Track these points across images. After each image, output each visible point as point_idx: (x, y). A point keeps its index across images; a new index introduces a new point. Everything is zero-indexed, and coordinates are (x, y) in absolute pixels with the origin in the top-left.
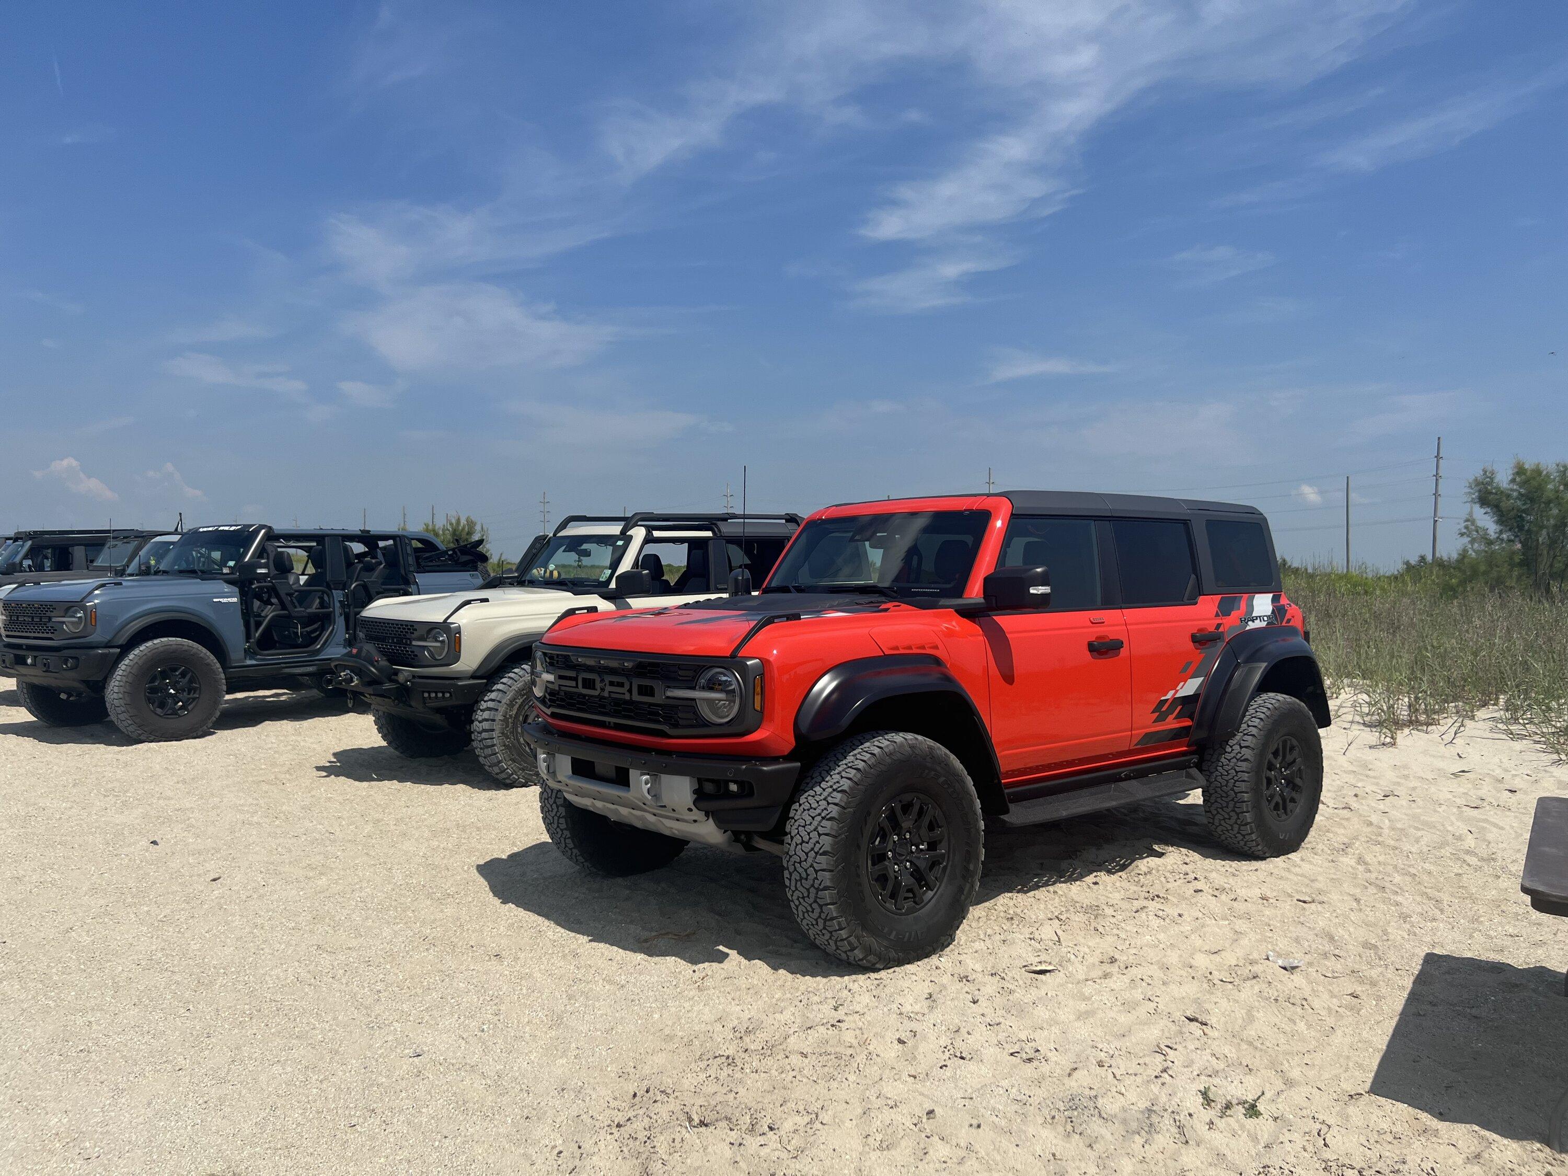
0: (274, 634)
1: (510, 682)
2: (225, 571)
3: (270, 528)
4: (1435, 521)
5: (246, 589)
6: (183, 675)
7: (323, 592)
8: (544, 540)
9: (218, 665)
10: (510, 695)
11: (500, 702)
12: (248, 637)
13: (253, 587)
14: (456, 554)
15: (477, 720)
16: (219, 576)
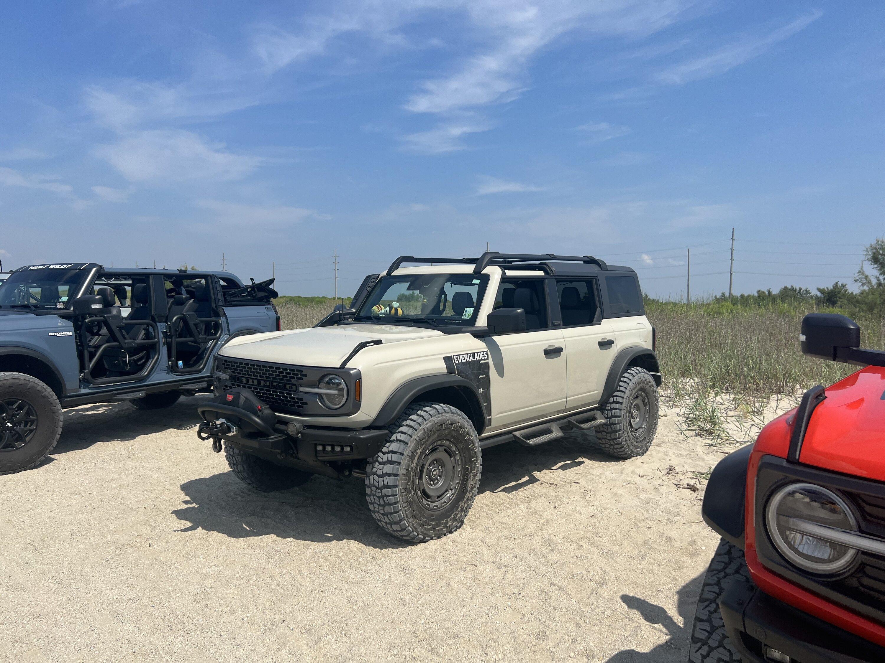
0: (105, 362)
1: (410, 431)
2: (60, 306)
3: (101, 267)
4: (731, 274)
5: (79, 323)
6: (20, 408)
7: (148, 325)
8: (377, 279)
9: (55, 397)
10: (411, 446)
11: (402, 454)
12: (82, 368)
13: (86, 321)
14: (255, 291)
15: (375, 473)
16: (53, 311)
